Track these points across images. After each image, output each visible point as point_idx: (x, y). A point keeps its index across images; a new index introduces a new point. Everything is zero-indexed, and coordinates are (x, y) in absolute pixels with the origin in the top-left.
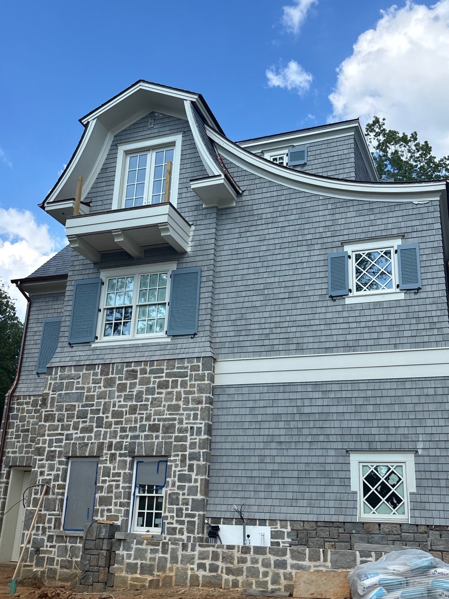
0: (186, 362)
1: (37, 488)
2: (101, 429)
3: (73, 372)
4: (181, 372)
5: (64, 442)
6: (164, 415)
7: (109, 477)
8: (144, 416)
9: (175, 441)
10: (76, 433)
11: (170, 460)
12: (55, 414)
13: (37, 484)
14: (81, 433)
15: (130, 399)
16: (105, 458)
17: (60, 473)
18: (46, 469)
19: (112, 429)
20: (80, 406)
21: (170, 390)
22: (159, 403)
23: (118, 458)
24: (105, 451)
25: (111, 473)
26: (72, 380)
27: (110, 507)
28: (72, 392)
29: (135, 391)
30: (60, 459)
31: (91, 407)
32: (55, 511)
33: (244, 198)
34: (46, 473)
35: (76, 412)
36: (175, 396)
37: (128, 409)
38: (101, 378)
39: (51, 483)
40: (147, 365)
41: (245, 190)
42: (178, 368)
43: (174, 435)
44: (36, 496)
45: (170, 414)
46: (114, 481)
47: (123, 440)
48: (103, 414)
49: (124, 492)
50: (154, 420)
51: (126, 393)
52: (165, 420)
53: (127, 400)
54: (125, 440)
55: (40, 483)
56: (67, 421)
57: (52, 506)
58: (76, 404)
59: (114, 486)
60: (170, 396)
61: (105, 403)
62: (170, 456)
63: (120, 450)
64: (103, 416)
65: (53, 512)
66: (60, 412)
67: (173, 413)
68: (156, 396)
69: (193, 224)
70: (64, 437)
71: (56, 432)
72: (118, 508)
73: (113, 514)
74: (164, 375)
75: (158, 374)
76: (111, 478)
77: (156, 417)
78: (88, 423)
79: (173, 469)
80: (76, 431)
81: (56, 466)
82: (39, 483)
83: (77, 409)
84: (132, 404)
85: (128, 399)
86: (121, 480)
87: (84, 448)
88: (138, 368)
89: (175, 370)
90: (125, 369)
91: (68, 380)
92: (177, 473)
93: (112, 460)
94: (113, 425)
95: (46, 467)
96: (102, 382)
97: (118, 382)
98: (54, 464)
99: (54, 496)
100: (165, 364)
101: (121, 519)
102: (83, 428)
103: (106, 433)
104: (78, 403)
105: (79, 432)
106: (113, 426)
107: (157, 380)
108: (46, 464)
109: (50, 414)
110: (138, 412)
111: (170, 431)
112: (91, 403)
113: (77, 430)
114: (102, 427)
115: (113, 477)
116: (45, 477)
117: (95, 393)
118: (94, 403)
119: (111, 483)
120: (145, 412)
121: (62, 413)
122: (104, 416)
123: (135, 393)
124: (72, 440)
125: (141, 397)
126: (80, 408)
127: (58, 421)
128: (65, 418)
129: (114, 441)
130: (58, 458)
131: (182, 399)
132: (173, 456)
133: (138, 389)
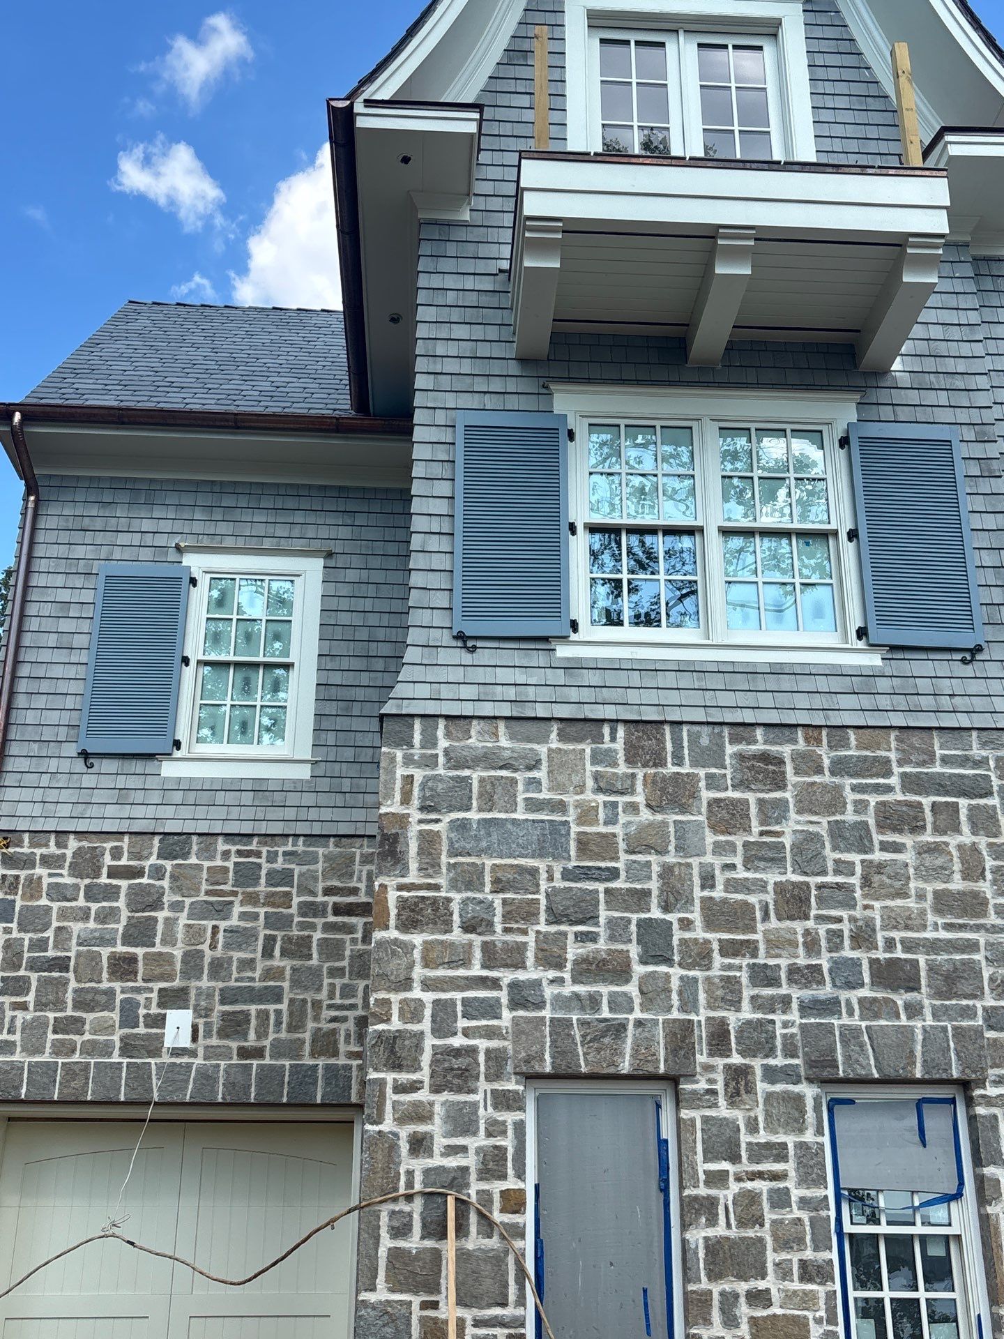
0: (975, 745)
1: (402, 1206)
2: (663, 969)
3: (504, 742)
4: (962, 776)
5: (507, 1015)
6: (924, 927)
7: (735, 1158)
8: (846, 927)
9: (990, 1028)
10: (559, 981)
11: (983, 1096)
12: (449, 900)
13: (402, 1191)
14: (575, 981)
15: (772, 860)
16: (702, 1085)
17: (508, 1142)
18: (436, 1128)
19: (716, 972)
20: (557, 875)
21: (930, 837)
22: (898, 884)
23: (762, 1087)
24: (702, 1058)
25: (743, 1146)
26: (504, 773)
27: (761, 1285)
28: (514, 816)
29: (788, 831)
30: (497, 1086)
31: (607, 880)
32: (504, 1304)
34: (440, 1142)
35: (542, 898)
36: (956, 860)
37: (770, 898)
38: (633, 776)
39: (467, 1185)
40: (818, 742)
42: (946, 760)
43: (980, 1004)
44: (401, 1244)
45: (949, 927)
46: (760, 1175)
47: (770, 1017)
48: (666, 908)
49: (811, 1219)
50: (890, 945)
51: (752, 839)
52: (933, 946)
53: (762, 864)
54: (778, 1018)
55: (418, 1187)
56: (507, 930)
57: (488, 1285)
58: (541, 864)
59: (765, 1197)
60: (940, 861)
61: (667, 871)
62: (981, 1083)
63: (767, 1056)
64: (669, 917)
65: (497, 1311)
66: (470, 894)
67: (960, 921)
68: (878, 856)
70: (503, 996)
71: (461, 972)
72: (796, 1285)
73: (776, 1310)
74: (894, 781)
75: (871, 776)
76: (746, 1166)
77: (897, 935)
78: (602, 941)
80: (552, 974)
81: (481, 1112)
82: (410, 1184)
83: (544, 885)
84: (783, 878)
85: (762, 859)
86: (792, 1173)
87: (606, 1040)
88: (786, 750)
89: (938, 769)
90: (730, 749)
91: (486, 769)
93: (738, 1094)
94: (716, 955)
95: (437, 1119)
96: (639, 787)
97: (706, 795)
98: (475, 1105)
99: (494, 1243)
100: (893, 744)
102: (581, 962)
103: (688, 985)
104: (549, 861)
105: (567, 976)
106: (718, 960)
107: (873, 799)
108: (431, 1104)
109: (423, 898)
110: (814, 912)
111: (964, 987)
112: (603, 864)
113: (560, 966)
114: (668, 961)
115: (754, 1159)
116: (437, 1161)
117: (617, 830)
118: (620, 865)
119: (749, 1185)
120: (844, 914)
121: (479, 896)
122: (672, 917)
123: (787, 841)
124: (540, 1005)
125: (818, 855)
126: (559, 883)
127: (468, 928)
128: (498, 919)
129: (733, 1019)
130: (487, 1079)
131: (989, 876)
132: (994, 1082)
133: (799, 828)
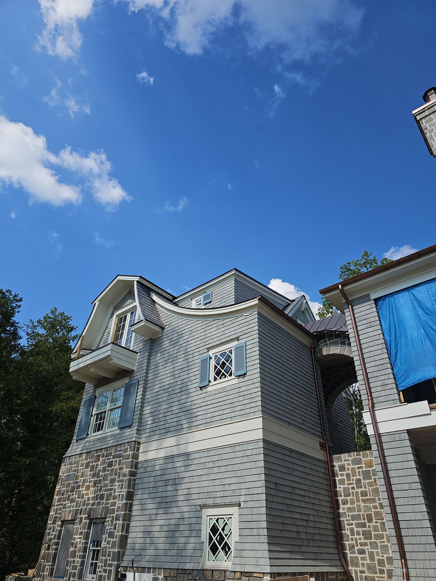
0: (123, 447)
3: (73, 460)
4: (119, 454)
5: (62, 510)
6: (108, 486)
7: (77, 535)
8: (99, 488)
9: (111, 506)
11: (106, 521)
12: (61, 490)
14: (70, 503)
15: (95, 476)
16: (77, 521)
17: (57, 533)
18: (51, 531)
19: (84, 499)
21: (113, 468)
22: (107, 478)
23: (83, 521)
24: (78, 516)
25: (79, 532)
26: (72, 465)
27: (75, 559)
28: (71, 473)
29: (98, 470)
31: (77, 483)
33: (165, 330)
34: (51, 533)
35: (70, 488)
36: (114, 472)
37: (92, 484)
38: (84, 463)
39: (52, 541)
40: (105, 451)
41: (166, 325)
42: (118, 451)
43: (110, 501)
45: (110, 486)
46: (79, 538)
47: (87, 507)
49: (83, 546)
50: (103, 490)
51: (94, 472)
52: (108, 490)
53: (93, 477)
56: (66, 495)
57: (49, 559)
58: (71, 482)
59: (79, 542)
60: (112, 472)
61: (83, 480)
62: (106, 518)
63: (85, 515)
67: (112, 484)
68: (106, 473)
69: (138, 352)
70: (63, 507)
71: (60, 503)
72: (78, 559)
73: (75, 564)
74: (112, 457)
75: (109, 456)
77: (104, 488)
78: (74, 495)
79: (107, 527)
80: (68, 502)
81: (56, 528)
84: (95, 479)
86: (83, 538)
87: (69, 514)
88: (101, 454)
89: (117, 453)
90: (95, 455)
91: (70, 465)
92: (108, 531)
93: (80, 522)
95: (52, 529)
96: (84, 465)
97: (91, 465)
99: (52, 551)
100: (113, 449)
101: (78, 568)
102: (71, 499)
103: (81, 502)
106: (85, 497)
107: (108, 461)
108: (52, 527)
110: (97, 485)
111: (109, 498)
112: (77, 481)
113: (69, 500)
114: (80, 498)
115: (79, 535)
116: (50, 537)
117: (80, 474)
118: (79, 480)
119: (78, 540)
120: (100, 485)
121: (64, 489)
122: (82, 489)
123: (97, 472)
124: (65, 508)
125: (100, 474)
126: (72, 485)
127: (62, 495)
128: (65, 493)
129: (83, 508)
130: (58, 522)
131: (117, 474)
132: (108, 518)
133: (99, 469)
